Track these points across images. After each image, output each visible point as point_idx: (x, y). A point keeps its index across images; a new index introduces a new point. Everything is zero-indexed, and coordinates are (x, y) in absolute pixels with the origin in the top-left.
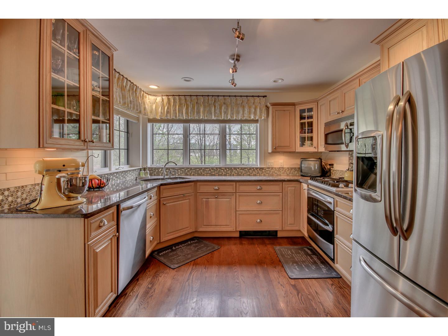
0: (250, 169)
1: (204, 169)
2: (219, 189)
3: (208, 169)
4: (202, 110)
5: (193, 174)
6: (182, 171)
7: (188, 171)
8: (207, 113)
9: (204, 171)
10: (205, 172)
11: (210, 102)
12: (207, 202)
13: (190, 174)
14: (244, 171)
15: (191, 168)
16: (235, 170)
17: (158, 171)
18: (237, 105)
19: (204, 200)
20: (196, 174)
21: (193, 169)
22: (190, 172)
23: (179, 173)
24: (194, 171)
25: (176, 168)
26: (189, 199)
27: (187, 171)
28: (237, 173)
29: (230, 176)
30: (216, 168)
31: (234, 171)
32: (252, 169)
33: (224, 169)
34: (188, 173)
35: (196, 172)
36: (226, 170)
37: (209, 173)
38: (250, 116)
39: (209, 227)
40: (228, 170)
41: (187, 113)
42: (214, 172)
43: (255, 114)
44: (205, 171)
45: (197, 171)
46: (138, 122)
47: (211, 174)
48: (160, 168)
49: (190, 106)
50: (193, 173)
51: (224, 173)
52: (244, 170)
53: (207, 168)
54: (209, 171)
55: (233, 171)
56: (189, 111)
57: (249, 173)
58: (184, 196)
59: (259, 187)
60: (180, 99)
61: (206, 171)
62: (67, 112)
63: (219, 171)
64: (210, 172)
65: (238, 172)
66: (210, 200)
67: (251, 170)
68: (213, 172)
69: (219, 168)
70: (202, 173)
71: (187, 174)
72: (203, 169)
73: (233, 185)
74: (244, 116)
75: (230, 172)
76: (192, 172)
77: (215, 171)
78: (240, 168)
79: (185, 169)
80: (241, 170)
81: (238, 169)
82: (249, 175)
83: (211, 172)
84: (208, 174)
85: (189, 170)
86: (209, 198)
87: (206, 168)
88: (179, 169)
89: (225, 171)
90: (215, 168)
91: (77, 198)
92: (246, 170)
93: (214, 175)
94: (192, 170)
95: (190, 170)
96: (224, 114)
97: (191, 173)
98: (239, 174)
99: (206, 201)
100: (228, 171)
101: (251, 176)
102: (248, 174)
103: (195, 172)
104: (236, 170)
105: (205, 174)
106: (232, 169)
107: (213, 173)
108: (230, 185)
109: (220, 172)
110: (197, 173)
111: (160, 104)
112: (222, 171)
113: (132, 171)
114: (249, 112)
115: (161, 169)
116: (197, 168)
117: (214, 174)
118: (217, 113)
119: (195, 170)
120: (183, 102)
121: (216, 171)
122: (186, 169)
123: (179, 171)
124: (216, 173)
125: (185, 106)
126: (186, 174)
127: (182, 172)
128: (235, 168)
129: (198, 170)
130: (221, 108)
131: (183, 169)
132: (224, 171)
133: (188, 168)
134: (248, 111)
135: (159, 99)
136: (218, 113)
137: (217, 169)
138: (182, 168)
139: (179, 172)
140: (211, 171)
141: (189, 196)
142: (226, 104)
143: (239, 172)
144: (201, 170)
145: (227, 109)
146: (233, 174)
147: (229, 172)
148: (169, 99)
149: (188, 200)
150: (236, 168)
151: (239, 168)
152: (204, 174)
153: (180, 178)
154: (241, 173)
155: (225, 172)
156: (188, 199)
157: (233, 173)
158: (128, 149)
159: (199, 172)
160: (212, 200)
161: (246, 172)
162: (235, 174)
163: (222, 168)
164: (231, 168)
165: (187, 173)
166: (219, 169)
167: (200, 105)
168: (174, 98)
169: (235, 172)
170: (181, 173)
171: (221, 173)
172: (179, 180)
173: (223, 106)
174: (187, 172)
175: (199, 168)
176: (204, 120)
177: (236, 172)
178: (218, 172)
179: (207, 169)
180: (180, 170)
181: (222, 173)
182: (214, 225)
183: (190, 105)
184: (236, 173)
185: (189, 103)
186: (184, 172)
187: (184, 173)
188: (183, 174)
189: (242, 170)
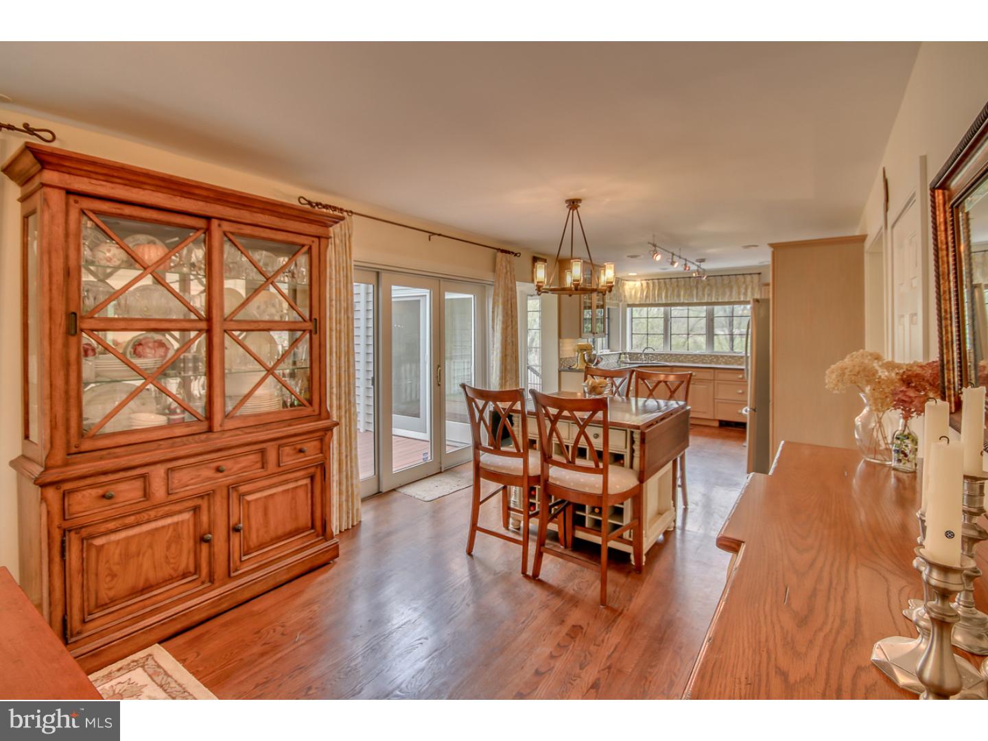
1: (685, 356)
4: (682, 292)
7: (668, 358)
8: (687, 295)
10: (687, 359)
11: (691, 284)
15: (672, 354)
16: (722, 358)
17: (637, 355)
18: (724, 285)
25: (655, 354)
33: (709, 356)
37: (691, 361)
38: (740, 296)
41: (666, 297)
43: (745, 294)
45: (678, 357)
46: (618, 308)
47: (694, 362)
48: (639, 353)
49: (670, 290)
50: (673, 360)
54: (692, 358)
55: (719, 359)
56: (669, 294)
57: (739, 362)
59: (741, 376)
60: (659, 283)
68: (696, 359)
69: (706, 355)
70: (683, 360)
74: (732, 298)
75: (716, 360)
79: (666, 354)
80: (729, 358)
83: (694, 359)
88: (659, 355)
94: (672, 356)
95: (670, 356)
96: (707, 296)
97: (671, 360)
100: (713, 358)
103: (676, 359)
104: (724, 358)
106: (719, 357)
107: (696, 361)
110: (678, 360)
111: (639, 289)
112: (707, 359)
116: (678, 354)
118: (699, 296)
119: (675, 355)
120: (663, 285)
124: (700, 361)
125: (664, 290)
127: (661, 358)
128: (722, 356)
130: (703, 290)
133: (669, 354)
134: (737, 291)
135: (638, 284)
138: (662, 354)
139: (658, 358)
142: (709, 285)
143: (727, 361)
144: (682, 356)
145: (711, 291)
148: (648, 283)
150: (725, 356)
152: (686, 361)
155: (709, 360)
157: (719, 361)
159: (681, 359)
165: (667, 360)
167: (681, 287)
168: (654, 282)
169: (722, 360)
171: (705, 361)
173: (706, 288)
176: (687, 303)
177: (724, 360)
178: (702, 359)
181: (707, 361)
183: (670, 288)
184: (723, 362)
185: (668, 286)
186: (665, 358)
189: (731, 358)
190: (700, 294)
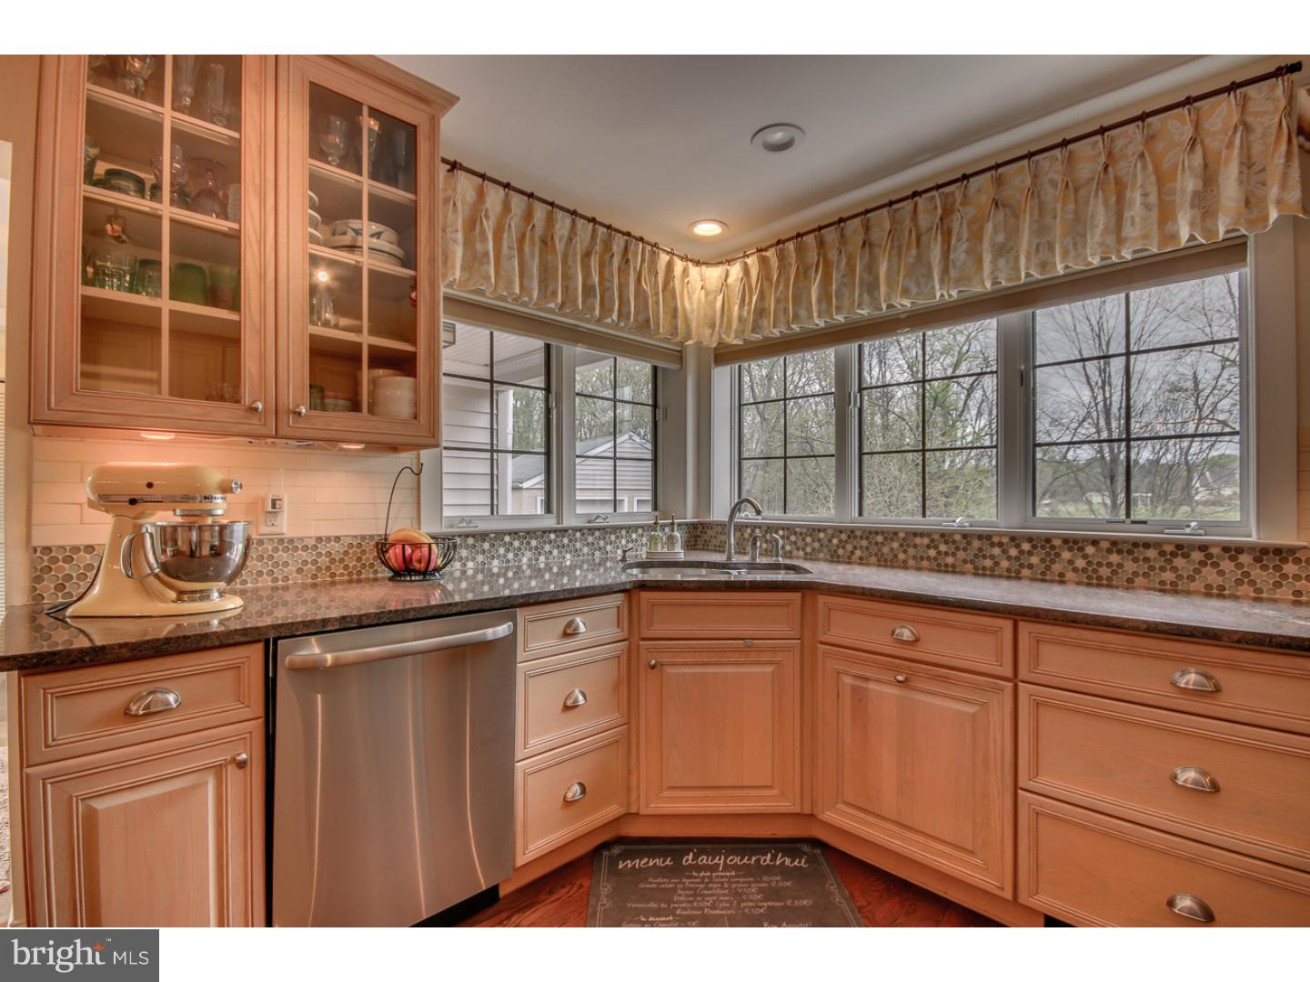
0: (1181, 549)
1: (904, 539)
2: (917, 640)
3: (926, 541)
4: (883, 268)
5: (861, 558)
6: (819, 540)
7: (842, 544)
8: (906, 276)
9: (905, 545)
10: (911, 551)
11: (924, 222)
12: (859, 696)
13: (849, 557)
14: (1135, 560)
15: (852, 532)
16: (1070, 549)
17: (742, 535)
18: (1076, 190)
19: (848, 680)
20: (874, 559)
21: (858, 533)
22: (849, 547)
23: (809, 550)
24: (864, 543)
25: (798, 530)
26: (778, 663)
27: (835, 541)
28: (1084, 570)
29: (1043, 581)
30: (965, 536)
31: (1066, 555)
32: (1197, 556)
33: (1005, 540)
34: (841, 552)
35: (874, 549)
36: (1018, 546)
37: (929, 558)
38: (1169, 228)
39: (871, 819)
40: (1026, 546)
41: (827, 299)
42: (954, 555)
43: (1205, 203)
44: (908, 546)
45: (877, 544)
46: (681, 368)
47: (939, 565)
48: (747, 527)
49: (838, 267)
50: (858, 553)
51: (1005, 564)
52: (1130, 552)
53: (922, 534)
54: (929, 547)
55: (1058, 555)
56: (834, 287)
57: (1168, 576)
58: (747, 648)
59: (1191, 679)
60: (800, 250)
61: (915, 546)
62: (171, 311)
63: (980, 550)
64: (932, 553)
65: (1089, 563)
66: (872, 686)
67: (1186, 556)
68: (946, 554)
69: (980, 537)
70: (895, 556)
71: (838, 556)
72: (902, 535)
73: (996, 632)
74: (1120, 241)
75: (1042, 561)
76: (855, 548)
77: (957, 549)
78: (1105, 545)
79: (830, 532)
80: (1109, 551)
81: (1090, 550)
82: (1172, 589)
83: (939, 553)
84: (925, 563)
85: (844, 537)
86: (867, 679)
87: (915, 534)
88: (806, 535)
89: (1013, 552)
90: (958, 537)
91: (205, 596)
92: (1152, 553)
93: (953, 570)
94: (855, 537)
95: (849, 537)
96: (994, 261)
97: (852, 553)
98: (1099, 578)
99: (855, 689)
100: (1030, 553)
101: (1188, 593)
102: (1162, 583)
103: (867, 548)
104: (1081, 549)
105: (911, 562)
106: (1053, 547)
107: (950, 560)
108: (984, 630)
109: (984, 557)
110: (876, 555)
112: (996, 551)
113: (640, 531)
114: (1162, 204)
115: (749, 530)
116: (877, 533)
117: (953, 566)
118: (954, 264)
119: (867, 538)
120: (812, 256)
121: (965, 549)
122: (833, 536)
123: (809, 539)
124: (965, 562)
125: (817, 271)
126: (832, 556)
127: (817, 545)
128: (1072, 543)
129: (880, 539)
130: (977, 237)
131: (822, 535)
132: (1004, 552)
133: (841, 532)
134: (1153, 199)
135: (735, 270)
136: (958, 263)
137: (969, 543)
138: (819, 531)
139: (806, 545)
140: (936, 547)
141: (774, 650)
142: (1005, 206)
143: (1100, 564)
144: (892, 540)
145: (1013, 233)
146: (1061, 575)
147: (1035, 560)
148: (764, 262)
149: (769, 669)
150: (1075, 542)
151: (1095, 542)
152: (905, 562)
153: (788, 568)
154: (1114, 572)
155: (1009, 558)
156: (771, 663)
157: (1057, 567)
158: (655, 460)
159: (886, 550)
160: (884, 692)
161: (1152, 568)
162: (1070, 575)
163: (996, 539)
164: (1048, 540)
165: (835, 551)
166: (976, 544)
167: (880, 246)
168: (781, 250)
169: (1071, 562)
170: (813, 549)
171: (988, 563)
172: (781, 576)
173: (988, 221)
174: (838, 547)
175: (883, 533)
176: (908, 317)
177: (1080, 563)
178: (976, 556)
179: (918, 540)
180: (811, 535)
181: (997, 564)
182: (894, 818)
183: (838, 261)
184: (1075, 570)
185: (833, 255)
186: (827, 546)
187: (826, 550)
188: (821, 555)
189: (1119, 552)
190: (959, 255)
